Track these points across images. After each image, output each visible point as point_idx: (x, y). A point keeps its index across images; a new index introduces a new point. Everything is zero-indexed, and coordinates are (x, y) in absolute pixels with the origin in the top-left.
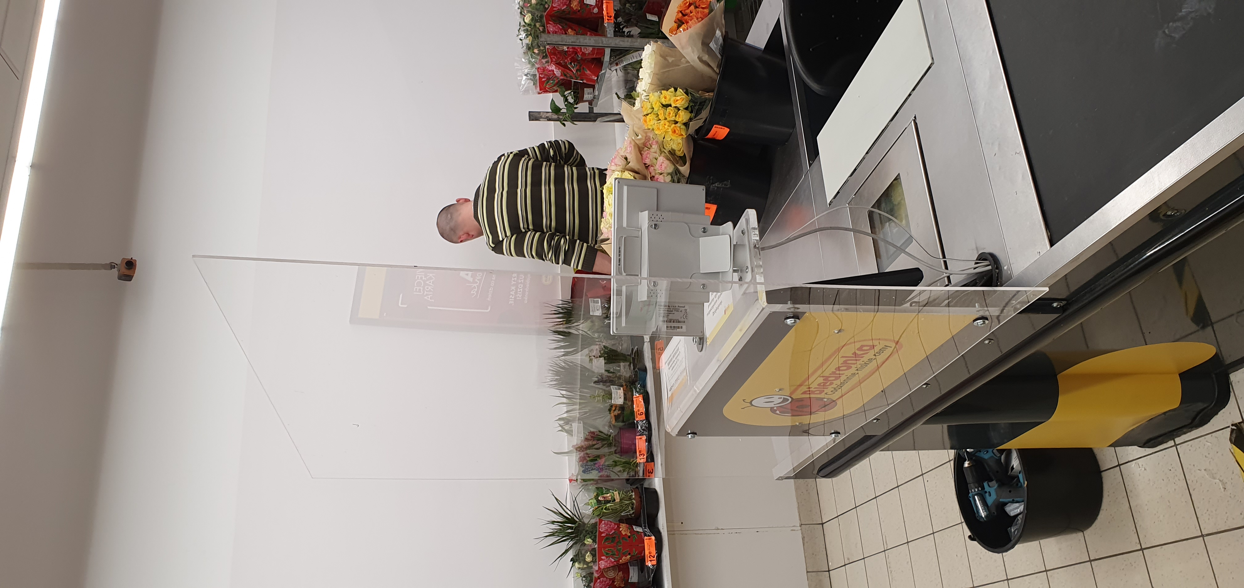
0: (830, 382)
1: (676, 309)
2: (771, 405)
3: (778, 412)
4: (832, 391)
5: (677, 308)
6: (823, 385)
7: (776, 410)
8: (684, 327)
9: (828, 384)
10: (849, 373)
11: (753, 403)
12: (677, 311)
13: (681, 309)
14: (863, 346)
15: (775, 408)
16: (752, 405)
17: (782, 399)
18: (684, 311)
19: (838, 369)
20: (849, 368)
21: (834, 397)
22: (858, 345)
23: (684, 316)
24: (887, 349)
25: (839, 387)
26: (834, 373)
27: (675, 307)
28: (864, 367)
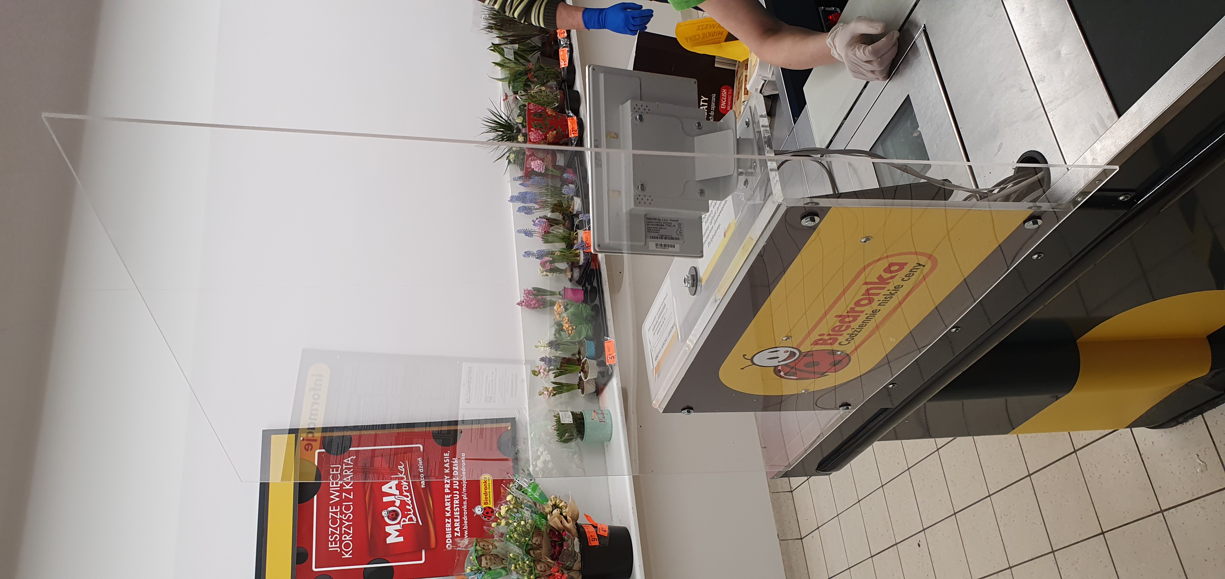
0: (846, 325)
1: (667, 223)
2: (775, 363)
3: (782, 374)
4: (847, 340)
5: (669, 221)
6: (836, 331)
7: (780, 371)
8: (677, 246)
9: (844, 328)
10: (868, 310)
11: (755, 360)
12: (669, 226)
13: (673, 223)
14: (891, 265)
15: (780, 368)
16: (754, 364)
17: (789, 352)
18: (677, 226)
19: (857, 304)
20: (871, 301)
21: (848, 349)
22: (885, 264)
23: (678, 232)
24: (919, 269)
25: (856, 333)
26: (852, 310)
27: (667, 220)
28: (888, 299)
